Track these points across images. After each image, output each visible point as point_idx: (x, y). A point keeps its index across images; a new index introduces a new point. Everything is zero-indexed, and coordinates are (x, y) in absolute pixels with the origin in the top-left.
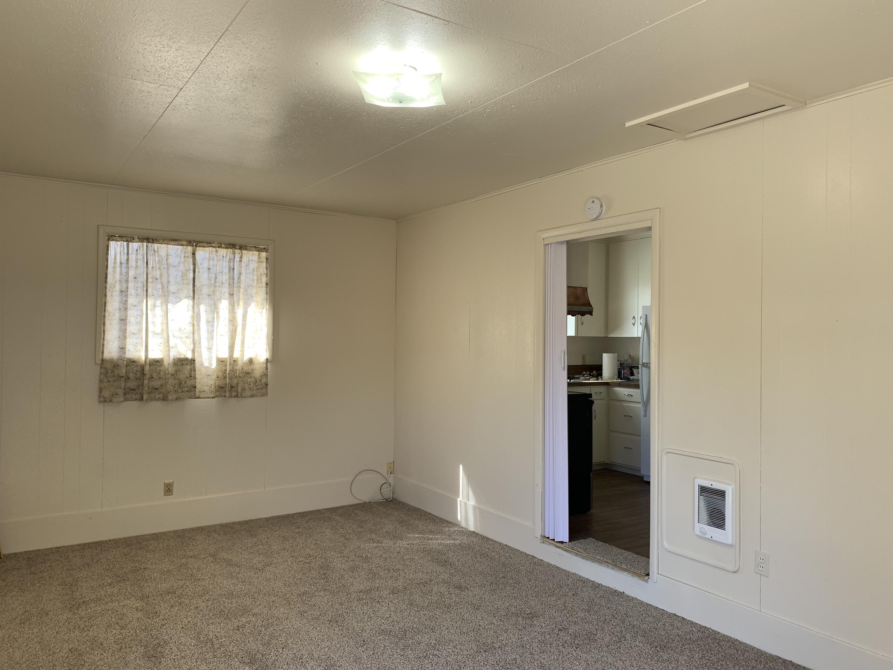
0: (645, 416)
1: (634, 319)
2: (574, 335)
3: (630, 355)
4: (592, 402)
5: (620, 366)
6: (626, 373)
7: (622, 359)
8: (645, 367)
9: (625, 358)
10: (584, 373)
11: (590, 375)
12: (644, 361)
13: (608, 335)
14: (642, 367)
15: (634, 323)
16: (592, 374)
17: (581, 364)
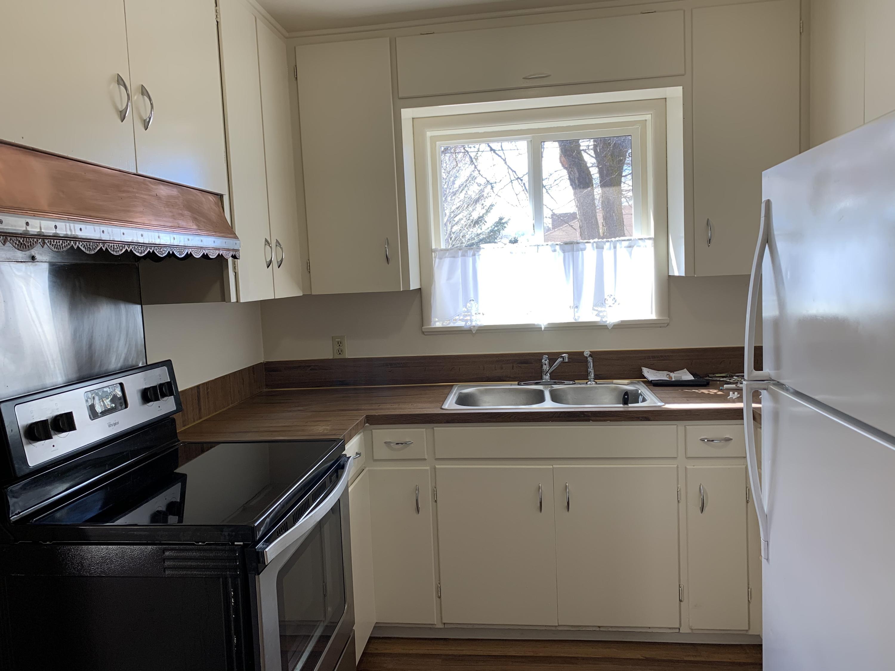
2: (683, 274)
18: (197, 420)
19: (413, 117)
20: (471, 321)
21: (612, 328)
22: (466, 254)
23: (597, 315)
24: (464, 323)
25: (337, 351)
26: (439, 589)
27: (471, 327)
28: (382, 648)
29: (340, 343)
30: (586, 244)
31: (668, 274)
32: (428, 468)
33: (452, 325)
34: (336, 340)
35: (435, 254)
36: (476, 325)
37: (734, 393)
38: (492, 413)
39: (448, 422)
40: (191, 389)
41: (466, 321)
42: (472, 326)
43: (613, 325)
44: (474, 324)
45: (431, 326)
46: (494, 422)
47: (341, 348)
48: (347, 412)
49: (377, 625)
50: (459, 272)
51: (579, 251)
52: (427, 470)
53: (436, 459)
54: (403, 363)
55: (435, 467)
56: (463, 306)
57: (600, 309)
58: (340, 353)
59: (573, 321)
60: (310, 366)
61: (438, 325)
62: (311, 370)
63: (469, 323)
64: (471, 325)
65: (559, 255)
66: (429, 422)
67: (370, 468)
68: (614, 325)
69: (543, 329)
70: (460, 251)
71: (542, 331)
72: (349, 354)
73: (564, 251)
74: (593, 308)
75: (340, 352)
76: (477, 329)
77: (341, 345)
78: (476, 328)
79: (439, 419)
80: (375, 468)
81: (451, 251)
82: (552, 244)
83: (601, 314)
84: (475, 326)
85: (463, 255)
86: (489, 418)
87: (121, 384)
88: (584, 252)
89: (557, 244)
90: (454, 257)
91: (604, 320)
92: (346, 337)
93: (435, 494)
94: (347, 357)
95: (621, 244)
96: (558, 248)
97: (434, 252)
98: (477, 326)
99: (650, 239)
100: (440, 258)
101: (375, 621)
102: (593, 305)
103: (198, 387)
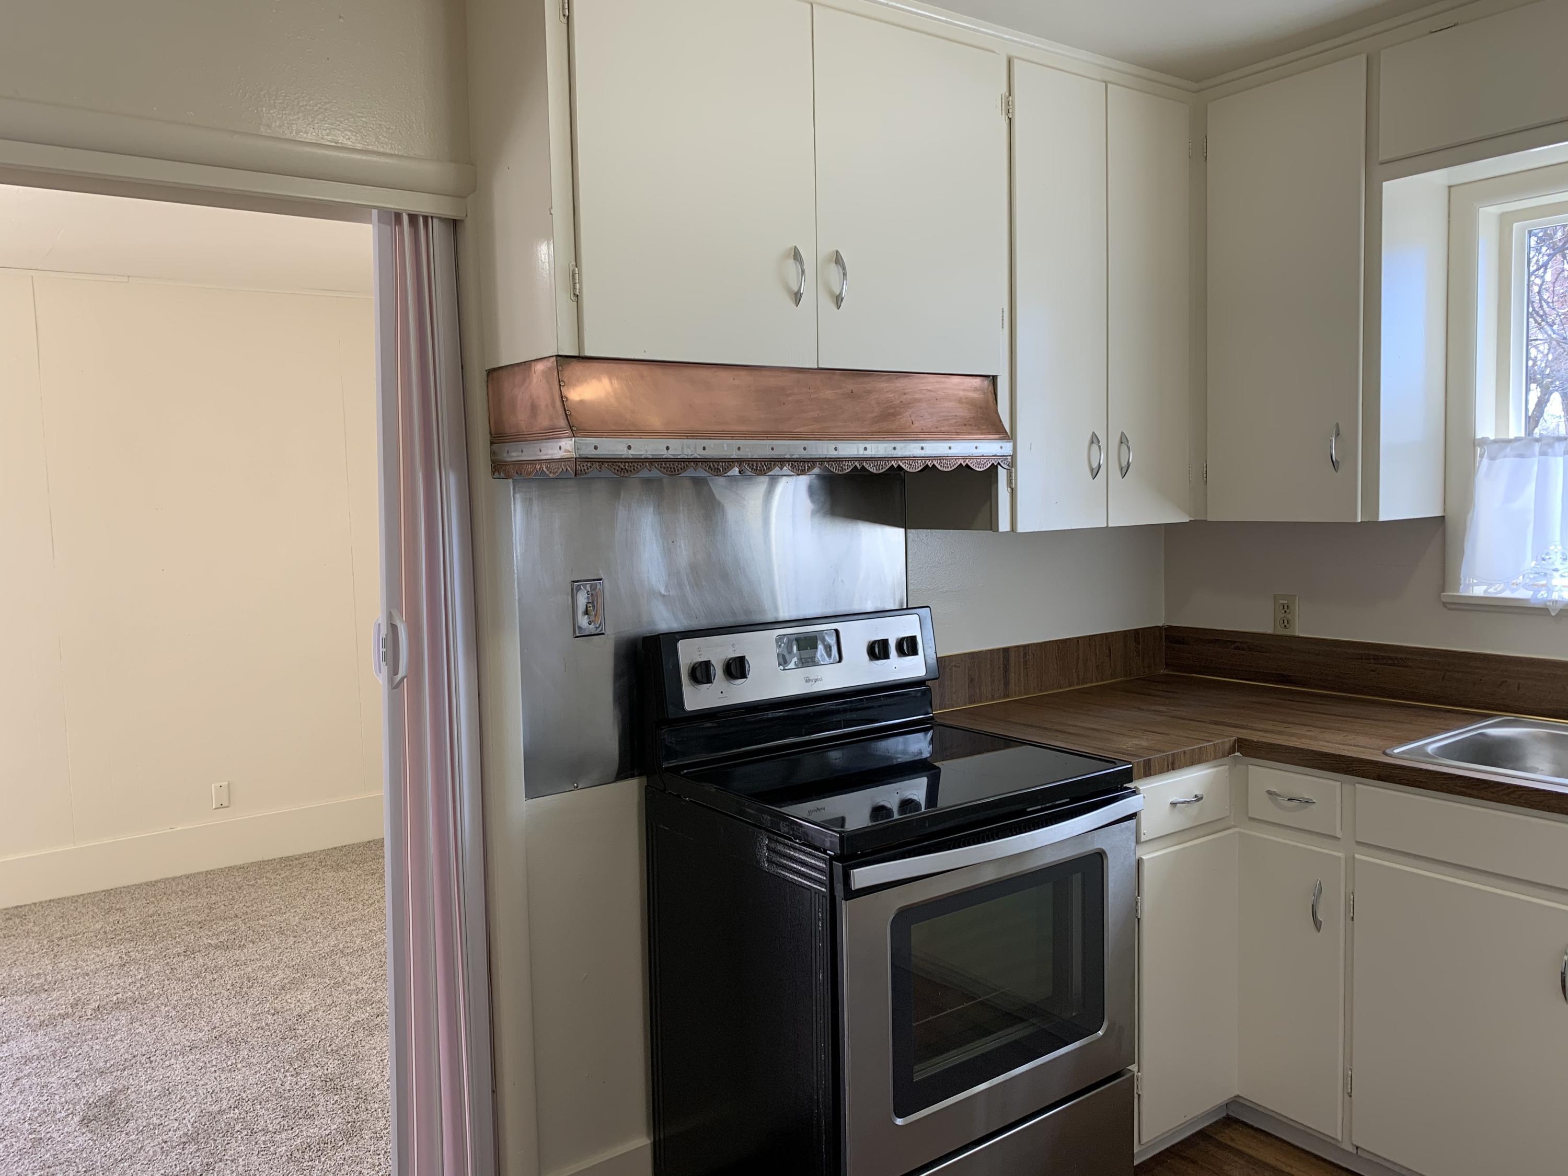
18: (999, 698)
19: (1450, 185)
20: (1550, 590)
22: (1550, 451)
24: (1532, 593)
25: (1282, 622)
26: (1349, 1081)
27: (1548, 603)
28: (1241, 1142)
29: (1286, 608)
32: (1340, 855)
33: (1507, 594)
34: (1281, 602)
35: (1483, 450)
36: (1561, 599)
38: (1470, 778)
39: (1380, 778)
40: (992, 652)
41: (1537, 589)
42: (1549, 601)
44: (1555, 596)
45: (1458, 591)
46: (1470, 796)
47: (1288, 616)
48: (1221, 727)
49: (1237, 1099)
50: (1531, 489)
52: (1339, 858)
53: (1358, 843)
54: (1400, 659)
55: (1354, 856)
56: (1532, 558)
58: (1285, 626)
60: (1235, 642)
61: (1478, 591)
62: (1235, 648)
63: (1542, 595)
64: (1549, 599)
66: (1346, 771)
67: (1242, 830)
70: (1537, 444)
72: (1301, 630)
75: (1286, 623)
76: (1561, 607)
77: (1288, 612)
78: (1559, 606)
79: (1363, 770)
80: (1252, 833)
81: (1516, 444)
84: (1556, 601)
85: (1543, 453)
86: (1463, 787)
87: (837, 631)
90: (1521, 456)
92: (1297, 597)
93: (1351, 906)
94: (1297, 634)
97: (1479, 445)
98: (1562, 601)
100: (1492, 458)
101: (1236, 1093)
103: (1006, 650)
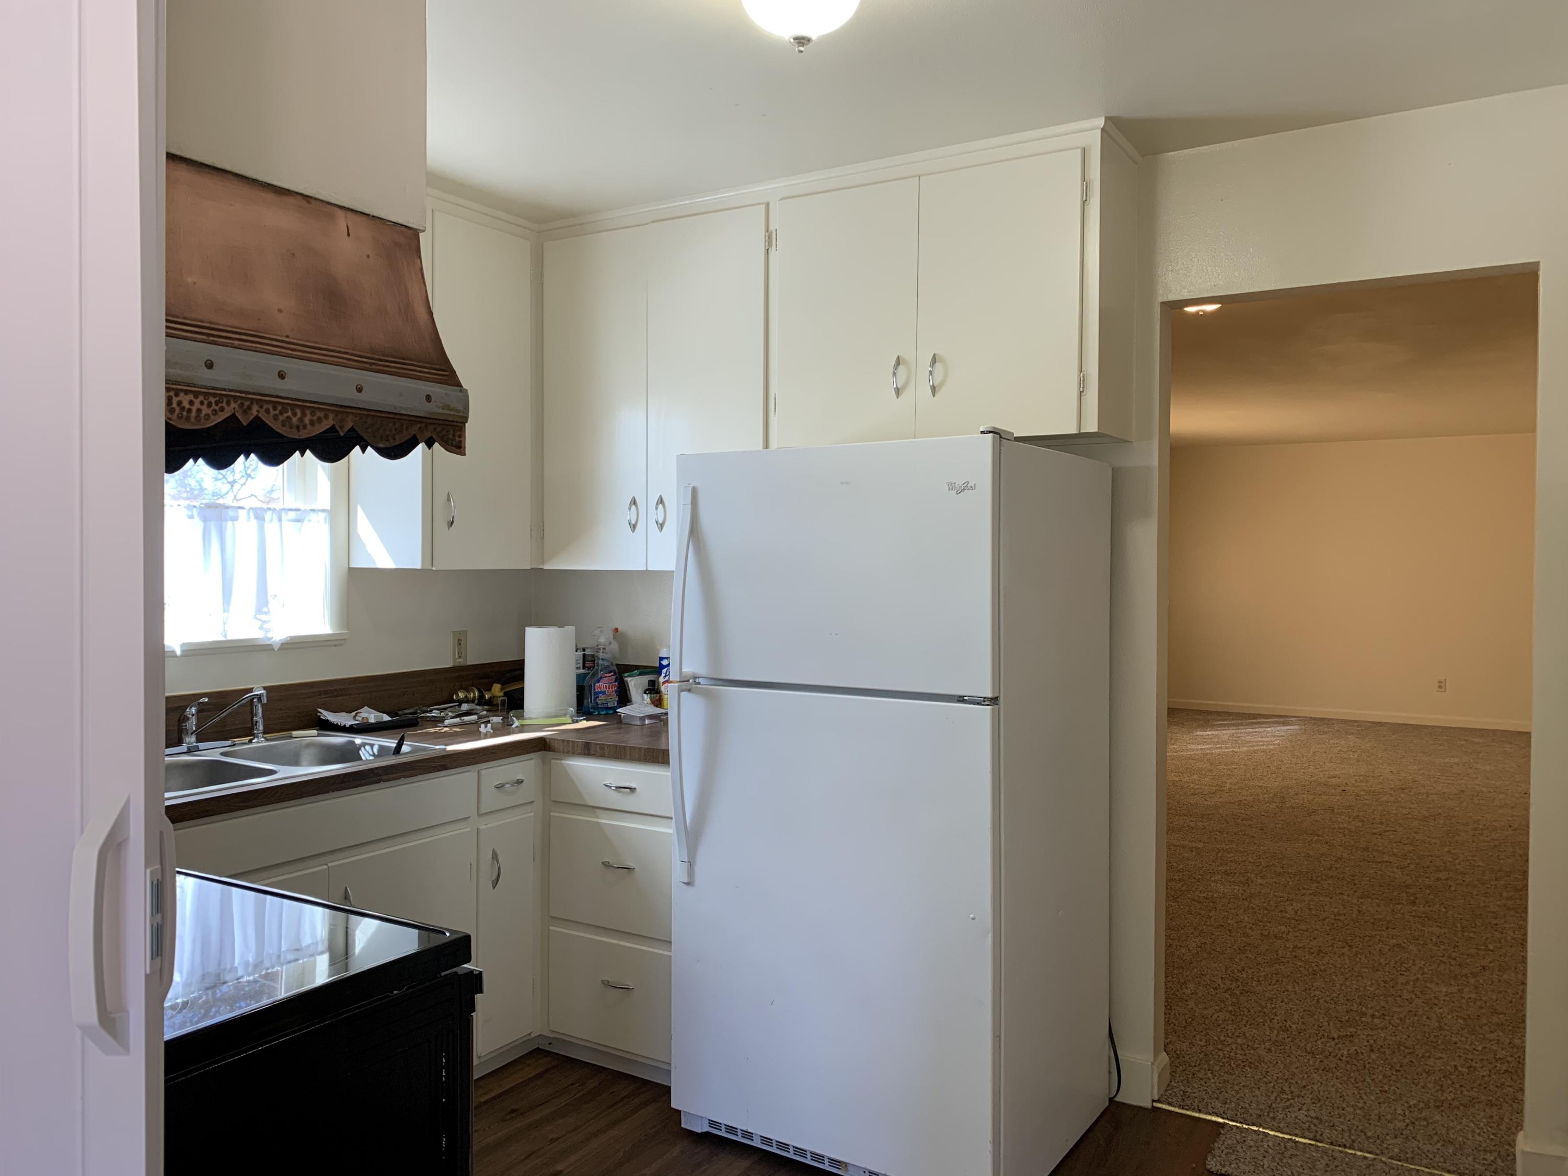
0: (688, 884)
1: (634, 507)
2: (418, 566)
3: (616, 630)
4: (475, 982)
5: (584, 667)
6: (604, 693)
7: (589, 643)
8: (689, 690)
9: (602, 640)
10: (461, 695)
11: (481, 701)
12: (687, 669)
13: (543, 563)
14: (681, 690)
15: (633, 522)
16: (487, 697)
17: (448, 664)
21: (280, 649)
23: (261, 628)
30: (240, 511)
31: (349, 565)
37: (486, 726)
43: (280, 643)
51: (227, 521)
57: (263, 617)
59: (220, 638)
65: (198, 524)
68: (282, 644)
69: (178, 653)
71: (176, 656)
73: (205, 519)
74: (255, 615)
82: (188, 505)
83: (266, 626)
88: (235, 522)
89: (194, 507)
91: (269, 636)
95: (287, 514)
96: (195, 512)
99: (323, 511)
102: (256, 612)
